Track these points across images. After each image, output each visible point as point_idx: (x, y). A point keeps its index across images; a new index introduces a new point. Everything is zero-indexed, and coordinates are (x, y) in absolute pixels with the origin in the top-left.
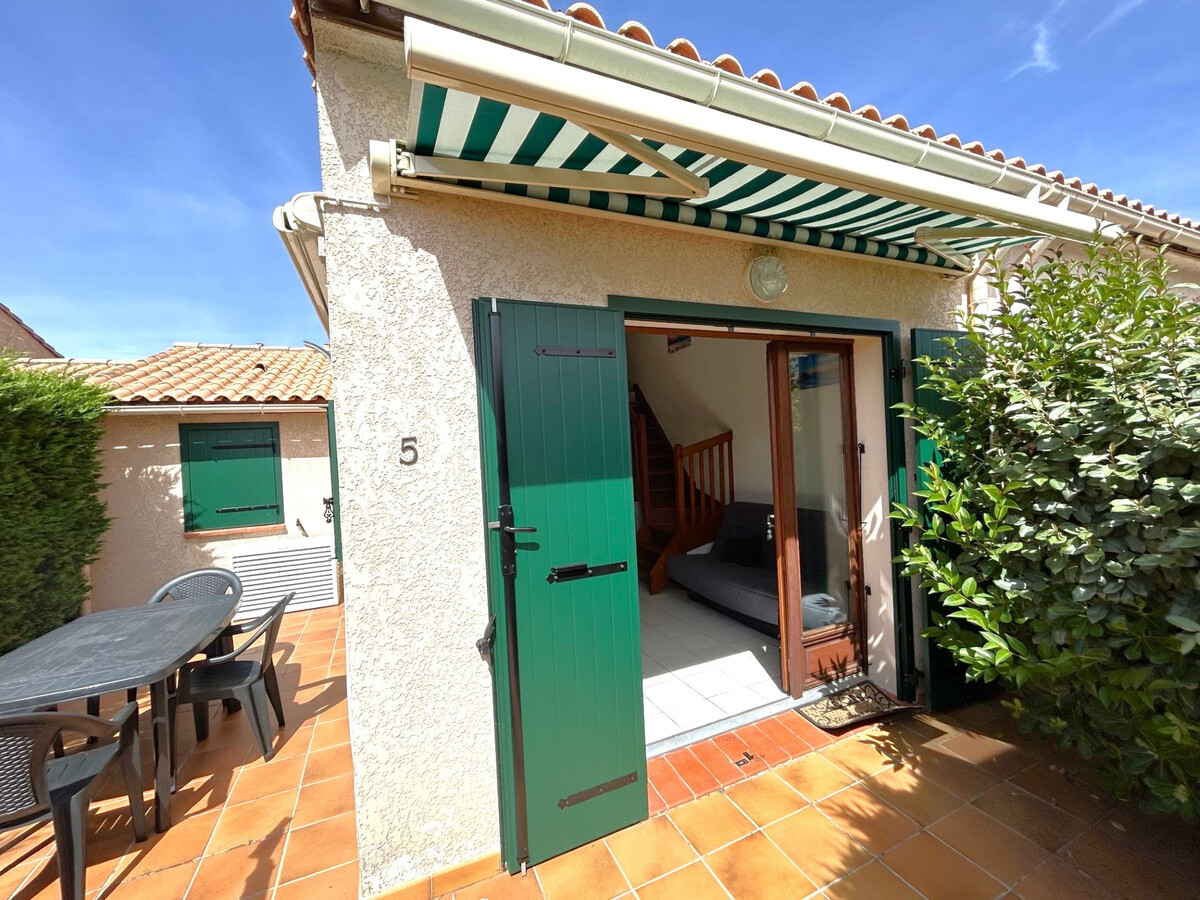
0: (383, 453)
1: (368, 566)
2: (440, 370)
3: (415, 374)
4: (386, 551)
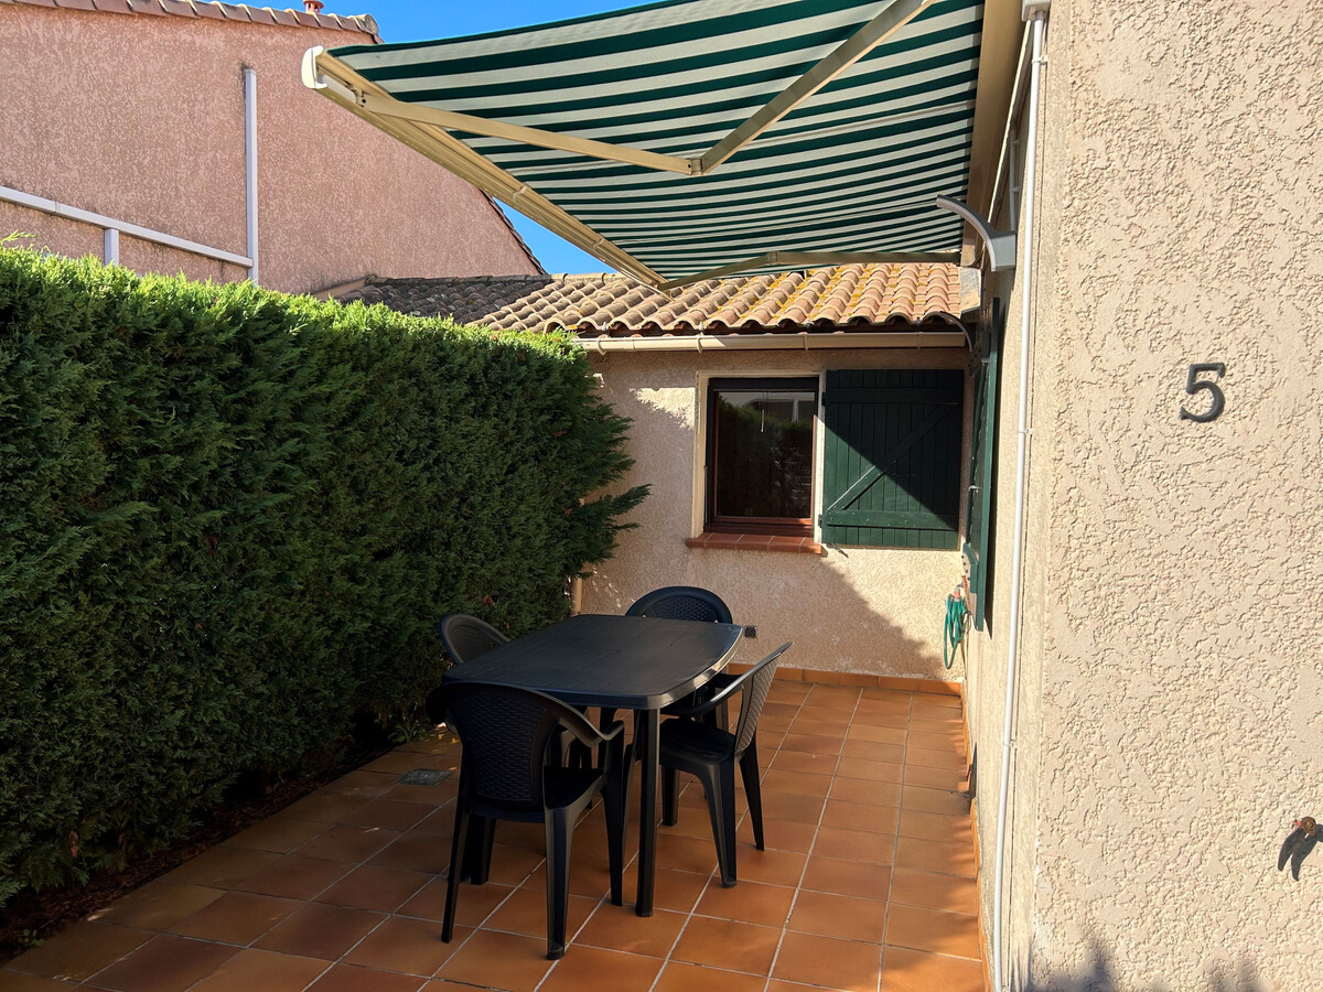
0: (1147, 395)
2: (1297, 212)
3: (1236, 223)
4: (1131, 600)
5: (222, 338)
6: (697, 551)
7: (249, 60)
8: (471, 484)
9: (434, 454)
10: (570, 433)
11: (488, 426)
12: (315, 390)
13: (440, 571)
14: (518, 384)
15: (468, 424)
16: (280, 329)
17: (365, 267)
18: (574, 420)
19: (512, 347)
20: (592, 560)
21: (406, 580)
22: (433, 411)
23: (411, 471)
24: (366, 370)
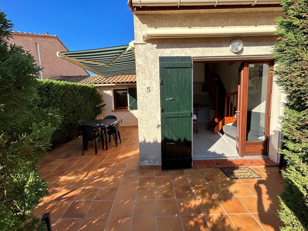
0: (144, 90)
1: (141, 110)
2: (154, 74)
3: (150, 75)
5: (45, 86)
6: (113, 112)
7: (37, 42)
8: (80, 104)
9: (75, 100)
10: (94, 97)
11: (82, 97)
12: (58, 93)
13: (77, 115)
14: (86, 91)
15: (79, 96)
16: (53, 85)
17: (60, 74)
18: (94, 95)
19: (85, 86)
20: (99, 114)
21: (73, 117)
22: (74, 95)
23: (72, 103)
24: (64, 90)
